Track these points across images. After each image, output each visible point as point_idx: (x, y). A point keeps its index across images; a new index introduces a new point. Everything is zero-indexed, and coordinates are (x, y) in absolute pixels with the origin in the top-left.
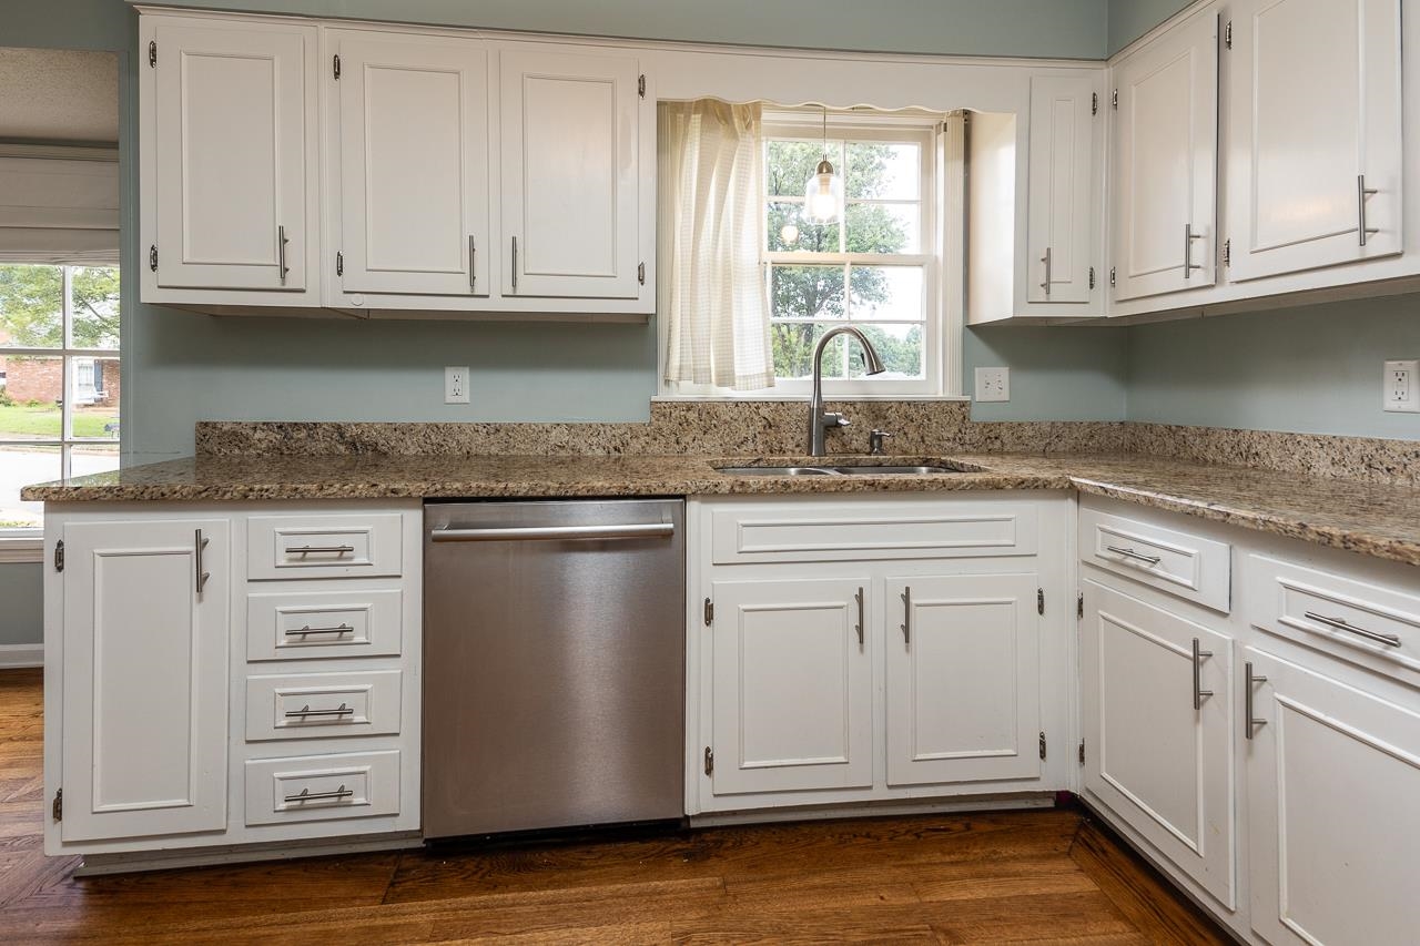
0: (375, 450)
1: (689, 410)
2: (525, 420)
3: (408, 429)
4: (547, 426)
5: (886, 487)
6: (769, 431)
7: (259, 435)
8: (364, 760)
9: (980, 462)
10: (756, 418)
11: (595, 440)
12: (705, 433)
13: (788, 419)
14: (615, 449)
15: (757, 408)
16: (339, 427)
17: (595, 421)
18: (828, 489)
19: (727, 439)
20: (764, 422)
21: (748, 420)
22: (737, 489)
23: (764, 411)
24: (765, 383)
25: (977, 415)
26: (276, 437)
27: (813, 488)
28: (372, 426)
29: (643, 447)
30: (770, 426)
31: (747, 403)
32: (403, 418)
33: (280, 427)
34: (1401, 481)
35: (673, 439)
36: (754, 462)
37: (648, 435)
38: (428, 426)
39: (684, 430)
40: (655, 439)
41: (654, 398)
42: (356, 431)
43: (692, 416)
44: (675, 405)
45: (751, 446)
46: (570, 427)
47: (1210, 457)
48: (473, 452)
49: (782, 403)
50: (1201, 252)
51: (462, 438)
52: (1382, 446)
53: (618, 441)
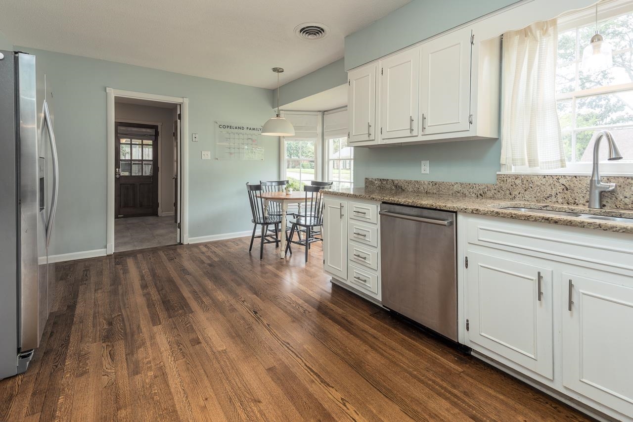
0: (401, 189)
1: (516, 179)
2: (445, 181)
3: (409, 182)
4: (453, 183)
5: (556, 222)
6: (566, 192)
7: (376, 182)
8: (370, 275)
10: (558, 184)
11: (472, 190)
12: (525, 190)
13: (580, 186)
14: (480, 195)
15: (558, 179)
16: (393, 181)
17: (472, 181)
18: (520, 218)
19: (539, 195)
20: (563, 187)
21: (552, 185)
22: (475, 212)
23: (562, 181)
24: (560, 165)
26: (379, 183)
27: (512, 216)
28: (400, 180)
29: (493, 195)
30: (567, 189)
31: (551, 176)
35: (508, 192)
36: (544, 207)
37: (495, 190)
38: (415, 181)
39: (514, 188)
40: (499, 192)
41: (498, 173)
42: (396, 182)
43: (518, 182)
44: (509, 176)
45: (554, 199)
46: (461, 184)
48: (428, 192)
49: (576, 177)
51: (425, 186)
53: (481, 191)
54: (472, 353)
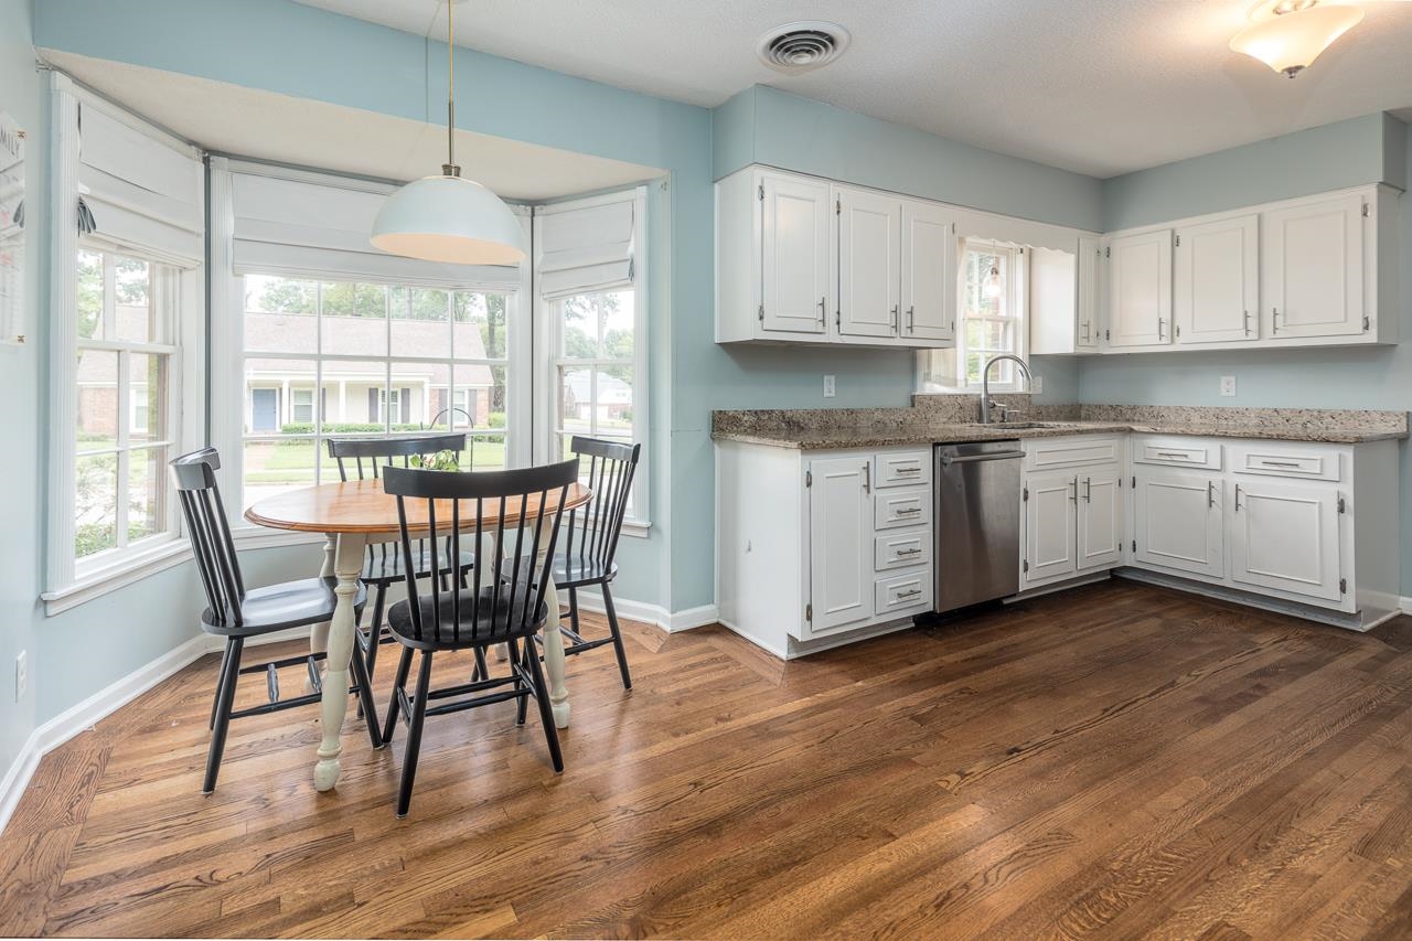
0: (799, 426)
1: (931, 399)
3: (813, 413)
4: (872, 409)
5: (1081, 432)
7: (746, 418)
9: (1051, 424)
10: (956, 404)
11: (893, 418)
12: (936, 412)
13: (968, 404)
15: (957, 398)
18: (1065, 434)
19: (945, 416)
20: (959, 406)
21: (953, 405)
23: (959, 400)
25: (1035, 401)
26: (753, 419)
27: (1061, 433)
28: (796, 411)
29: (912, 421)
30: (961, 409)
31: (952, 395)
32: (810, 407)
33: (756, 413)
34: (1231, 423)
38: (822, 410)
39: (928, 411)
40: (917, 416)
41: (913, 393)
42: (789, 414)
43: (932, 403)
44: (925, 397)
45: (954, 419)
46: (883, 410)
47: (1136, 418)
49: (967, 395)
50: (1166, 329)
52: (1223, 410)
53: (902, 417)
54: (1006, 602)
